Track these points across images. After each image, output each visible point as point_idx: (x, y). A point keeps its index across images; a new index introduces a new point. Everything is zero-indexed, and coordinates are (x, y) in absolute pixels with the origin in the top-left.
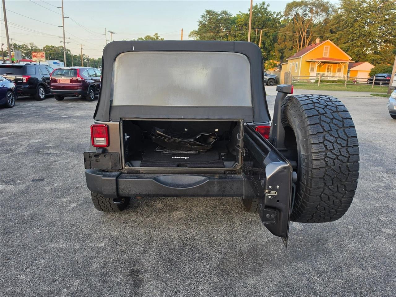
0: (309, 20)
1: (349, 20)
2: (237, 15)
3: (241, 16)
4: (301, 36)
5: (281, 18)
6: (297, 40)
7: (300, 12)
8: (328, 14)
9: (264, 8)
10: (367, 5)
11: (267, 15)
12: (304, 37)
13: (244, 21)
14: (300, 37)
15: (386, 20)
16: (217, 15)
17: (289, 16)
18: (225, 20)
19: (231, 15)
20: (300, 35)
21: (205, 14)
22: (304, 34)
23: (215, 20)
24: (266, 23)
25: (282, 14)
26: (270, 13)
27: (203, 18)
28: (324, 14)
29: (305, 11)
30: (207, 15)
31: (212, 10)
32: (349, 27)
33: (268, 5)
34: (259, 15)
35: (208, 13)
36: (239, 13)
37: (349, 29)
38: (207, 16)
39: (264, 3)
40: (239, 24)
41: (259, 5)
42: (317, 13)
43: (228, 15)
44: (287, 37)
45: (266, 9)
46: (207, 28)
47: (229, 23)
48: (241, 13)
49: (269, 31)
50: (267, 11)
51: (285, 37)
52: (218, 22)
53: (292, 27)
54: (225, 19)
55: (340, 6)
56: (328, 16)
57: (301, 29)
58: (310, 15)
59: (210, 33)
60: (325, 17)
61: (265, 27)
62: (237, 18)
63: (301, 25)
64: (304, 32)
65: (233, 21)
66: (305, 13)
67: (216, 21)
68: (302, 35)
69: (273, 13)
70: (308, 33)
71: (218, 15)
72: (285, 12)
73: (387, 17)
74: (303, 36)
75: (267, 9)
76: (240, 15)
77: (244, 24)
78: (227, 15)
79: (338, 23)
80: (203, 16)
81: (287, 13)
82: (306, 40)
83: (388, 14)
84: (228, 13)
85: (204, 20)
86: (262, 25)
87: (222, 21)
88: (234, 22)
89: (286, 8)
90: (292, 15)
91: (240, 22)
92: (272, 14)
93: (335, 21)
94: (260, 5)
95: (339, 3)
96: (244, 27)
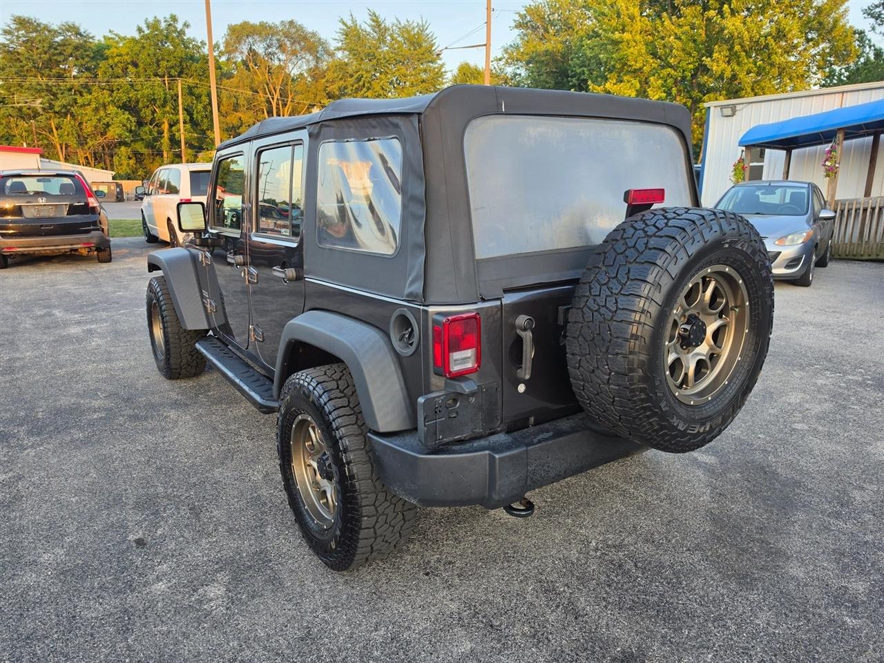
0: (280, 67)
1: (364, 76)
2: (104, 37)
3: (117, 43)
4: (271, 100)
5: (220, 57)
6: (263, 109)
7: (260, 48)
8: (317, 59)
9: (176, 30)
10: (387, 48)
11: (186, 47)
12: (278, 104)
13: (128, 54)
14: (268, 102)
15: (423, 81)
16: (49, 31)
17: (237, 54)
18: (77, 48)
19: (91, 35)
20: (269, 98)
21: (13, 26)
22: (276, 97)
23: (46, 45)
24: (187, 66)
25: (222, 48)
26: (193, 43)
27: (8, 37)
28: (309, 57)
29: (269, 46)
30: (18, 30)
31: (32, 17)
32: (365, 89)
33: (186, 25)
34: (166, 45)
35: (21, 23)
36: (110, 35)
37: (365, 93)
38: (20, 32)
39: (174, 18)
40: (116, 60)
41: (162, 21)
42: (294, 53)
43: (81, 35)
44: (242, 102)
45: (181, 33)
46: (24, 62)
47: (87, 56)
48: (116, 35)
49: (197, 84)
50: (185, 38)
51: (237, 99)
52: (58, 51)
53: (249, 80)
54: (74, 44)
55: (340, 45)
56: (317, 62)
57: (268, 85)
58: (282, 57)
59: (35, 76)
60: (312, 64)
61: (186, 74)
62: (108, 47)
63: (267, 76)
64: (275, 91)
65: (100, 53)
66: (270, 50)
67: (50, 47)
68: (273, 99)
69: (200, 45)
70: (284, 94)
71: (56, 33)
72: (227, 44)
73: (424, 76)
74: (275, 100)
75: (184, 34)
76: (113, 39)
77: (129, 61)
78: (79, 36)
79: (341, 79)
80: (6, 32)
81: (231, 48)
82: (281, 111)
83: (425, 71)
84: (82, 31)
85: (12, 42)
86: (179, 70)
87: (69, 50)
88: (102, 56)
89: (228, 35)
90: (242, 53)
91: (117, 55)
92: (199, 47)
93: (336, 75)
94: (165, 21)
95: (338, 38)
96: (131, 69)
